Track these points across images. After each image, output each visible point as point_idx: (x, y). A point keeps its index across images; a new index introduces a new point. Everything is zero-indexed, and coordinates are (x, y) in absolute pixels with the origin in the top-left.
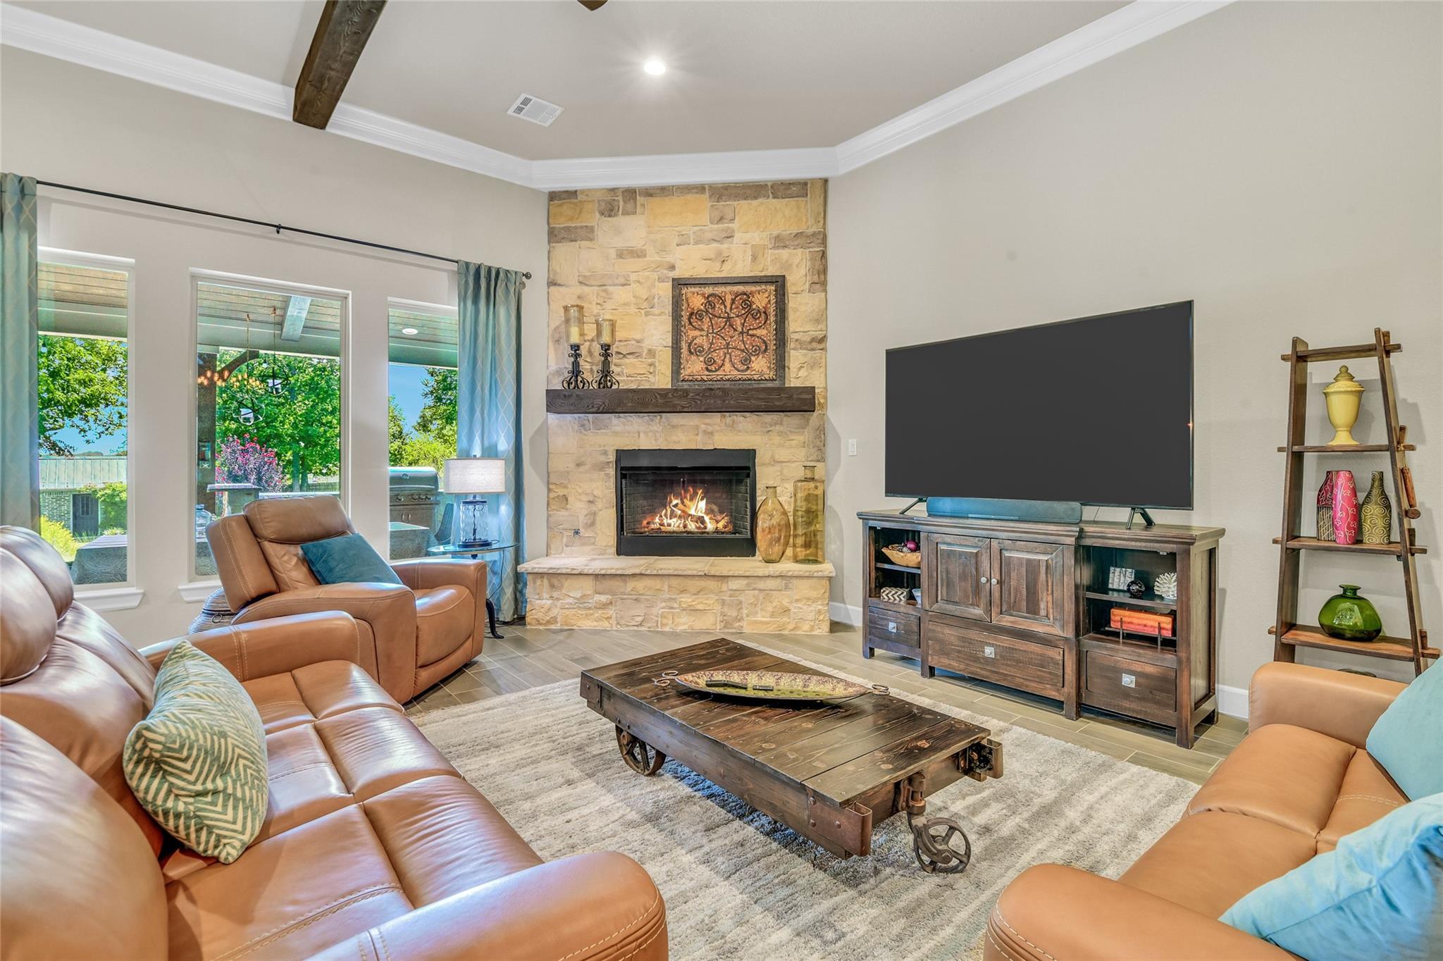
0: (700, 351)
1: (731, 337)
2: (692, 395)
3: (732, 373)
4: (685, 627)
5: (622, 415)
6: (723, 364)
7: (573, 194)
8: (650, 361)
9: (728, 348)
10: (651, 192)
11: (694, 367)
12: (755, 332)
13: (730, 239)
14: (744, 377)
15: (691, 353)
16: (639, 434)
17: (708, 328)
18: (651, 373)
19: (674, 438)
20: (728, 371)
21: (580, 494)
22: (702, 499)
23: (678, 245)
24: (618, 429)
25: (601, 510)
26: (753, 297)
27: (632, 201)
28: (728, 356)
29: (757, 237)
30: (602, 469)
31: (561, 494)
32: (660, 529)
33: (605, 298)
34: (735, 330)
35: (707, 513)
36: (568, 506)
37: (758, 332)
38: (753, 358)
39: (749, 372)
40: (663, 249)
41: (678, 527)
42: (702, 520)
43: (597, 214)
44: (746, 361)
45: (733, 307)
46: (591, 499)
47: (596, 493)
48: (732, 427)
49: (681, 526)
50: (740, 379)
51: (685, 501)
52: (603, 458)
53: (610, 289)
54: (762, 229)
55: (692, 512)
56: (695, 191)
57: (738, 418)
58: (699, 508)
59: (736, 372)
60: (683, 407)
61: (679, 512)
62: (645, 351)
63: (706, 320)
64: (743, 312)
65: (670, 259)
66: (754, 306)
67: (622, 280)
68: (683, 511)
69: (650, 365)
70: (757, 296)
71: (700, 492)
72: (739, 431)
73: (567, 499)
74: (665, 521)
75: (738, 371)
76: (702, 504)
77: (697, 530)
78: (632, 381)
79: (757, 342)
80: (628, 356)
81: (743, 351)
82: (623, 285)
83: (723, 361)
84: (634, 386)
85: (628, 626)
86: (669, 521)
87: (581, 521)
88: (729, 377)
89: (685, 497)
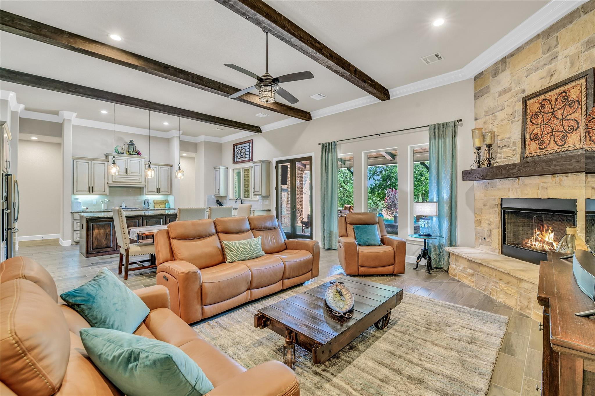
0: (536, 138)
1: (555, 124)
2: (518, 167)
3: (554, 148)
4: (502, 300)
5: (501, 179)
6: (549, 143)
7: (482, 73)
8: (513, 148)
9: (552, 132)
10: (513, 53)
11: (533, 148)
12: (570, 117)
13: (556, 59)
14: (563, 149)
15: (531, 140)
16: (509, 189)
17: (541, 122)
18: (514, 155)
19: (526, 192)
20: (553, 148)
21: (485, 220)
22: (552, 232)
23: (526, 77)
24: (500, 187)
25: (493, 229)
26: (569, 92)
27: (504, 63)
28: (553, 137)
29: (572, 50)
30: (493, 208)
31: (479, 219)
32: (531, 247)
33: (494, 120)
34: (558, 119)
35: (554, 241)
36: (482, 225)
37: (573, 116)
38: (569, 135)
39: (565, 146)
40: (519, 83)
41: (540, 247)
42: (552, 245)
43: (491, 78)
44: (564, 139)
45: (557, 103)
46: (489, 223)
47: (491, 220)
48: (560, 183)
49: (541, 246)
50: (560, 152)
51: (543, 232)
52: (494, 203)
53: (496, 114)
54: (576, 42)
55: (546, 239)
56: (534, 40)
57: (563, 177)
58: (550, 237)
59: (557, 147)
60: (514, 174)
61: (540, 239)
62: (512, 143)
63: (540, 117)
64: (563, 105)
65: (522, 87)
66: (570, 99)
67: (501, 108)
68: (541, 238)
69: (514, 151)
70: (572, 91)
71: (550, 228)
72: (564, 187)
73: (481, 222)
74: (533, 243)
75: (559, 146)
76: (552, 235)
77: (549, 251)
78: (506, 161)
79: (573, 123)
80: (504, 148)
81: (562, 132)
82: (502, 110)
83: (550, 141)
84: (506, 163)
85: (479, 289)
86: (535, 243)
87: (486, 233)
88: (553, 151)
89: (543, 231)
